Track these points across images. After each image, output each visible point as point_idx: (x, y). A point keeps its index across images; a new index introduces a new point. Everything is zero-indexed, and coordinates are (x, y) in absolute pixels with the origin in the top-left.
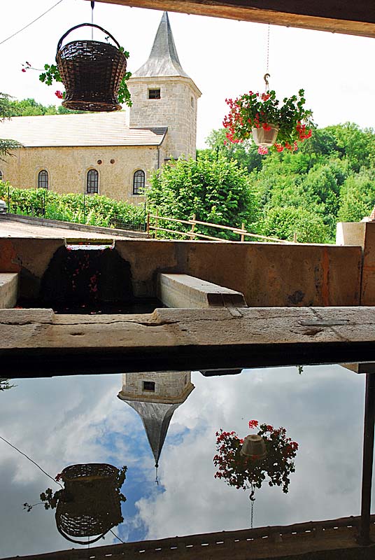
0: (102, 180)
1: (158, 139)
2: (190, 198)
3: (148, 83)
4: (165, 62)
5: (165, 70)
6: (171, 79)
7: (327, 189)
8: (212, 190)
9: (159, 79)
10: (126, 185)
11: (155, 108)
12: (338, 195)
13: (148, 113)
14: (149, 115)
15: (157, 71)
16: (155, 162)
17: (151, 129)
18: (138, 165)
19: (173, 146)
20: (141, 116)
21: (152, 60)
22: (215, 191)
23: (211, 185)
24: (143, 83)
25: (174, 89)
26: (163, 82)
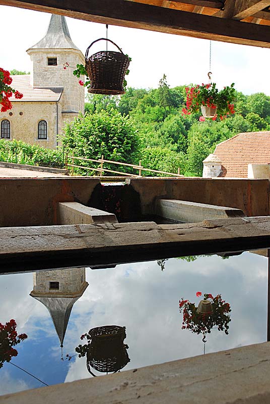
0: (13, 128)
1: (56, 96)
2: (97, 143)
3: (48, 53)
4: (59, 37)
5: (60, 43)
6: (65, 50)
7: (179, 133)
8: (113, 137)
9: (56, 50)
10: (33, 131)
11: (53, 73)
12: (186, 137)
13: (48, 76)
14: (49, 78)
15: (54, 44)
16: (55, 114)
17: (50, 89)
18: (42, 116)
19: (67, 102)
20: (43, 78)
21: (50, 35)
22: (116, 138)
23: (111, 134)
24: (43, 52)
25: (68, 58)
26: (59, 53)
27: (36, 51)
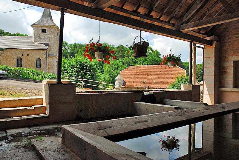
0: (24, 62)
1: (46, 47)
3: (42, 27)
4: (48, 20)
5: (48, 22)
6: (51, 26)
7: (99, 65)
9: (46, 26)
10: (34, 63)
11: (44, 36)
12: (103, 67)
13: (41, 38)
14: (42, 38)
15: (45, 23)
16: (45, 56)
17: (43, 43)
18: (38, 57)
19: (51, 50)
20: (39, 38)
21: (43, 19)
22: (87, 69)
24: (40, 26)
25: (52, 30)
26: (48, 27)
27: (36, 25)
